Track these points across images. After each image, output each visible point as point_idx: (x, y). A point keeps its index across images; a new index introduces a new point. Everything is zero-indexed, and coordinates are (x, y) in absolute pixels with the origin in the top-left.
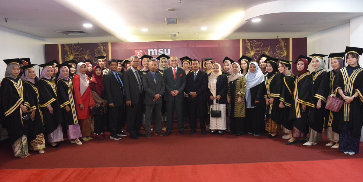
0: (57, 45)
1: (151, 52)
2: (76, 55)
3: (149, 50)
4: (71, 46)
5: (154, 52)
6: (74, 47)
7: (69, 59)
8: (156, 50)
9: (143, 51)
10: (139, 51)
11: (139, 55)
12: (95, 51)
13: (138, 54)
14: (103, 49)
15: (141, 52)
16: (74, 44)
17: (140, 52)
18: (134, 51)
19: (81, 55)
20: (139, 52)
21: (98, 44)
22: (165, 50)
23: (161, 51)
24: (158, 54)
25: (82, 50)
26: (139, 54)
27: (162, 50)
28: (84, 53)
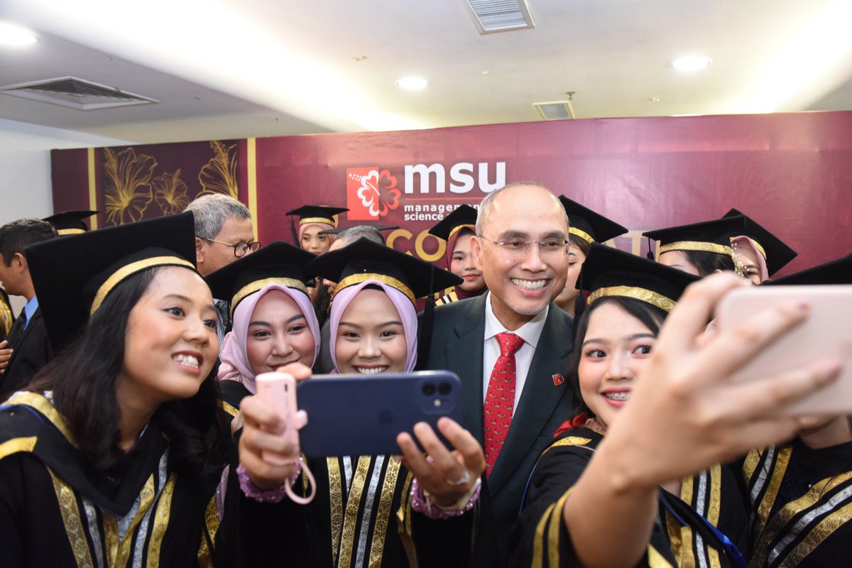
0: (84, 151)
1: (417, 176)
2: (139, 189)
3: (409, 171)
4: (125, 155)
5: (433, 176)
6: (132, 158)
7: (118, 204)
8: (439, 169)
9: (384, 172)
10: (367, 175)
11: (365, 193)
12: (202, 176)
13: (361, 186)
14: (229, 166)
15: (373, 178)
16: (134, 147)
17: (369, 178)
18: (345, 175)
19: (154, 191)
20: (364, 180)
21: (212, 147)
22: (483, 168)
23: (463, 172)
24: (447, 188)
25: (158, 172)
26: (366, 187)
27: (469, 167)
28: (163, 183)
